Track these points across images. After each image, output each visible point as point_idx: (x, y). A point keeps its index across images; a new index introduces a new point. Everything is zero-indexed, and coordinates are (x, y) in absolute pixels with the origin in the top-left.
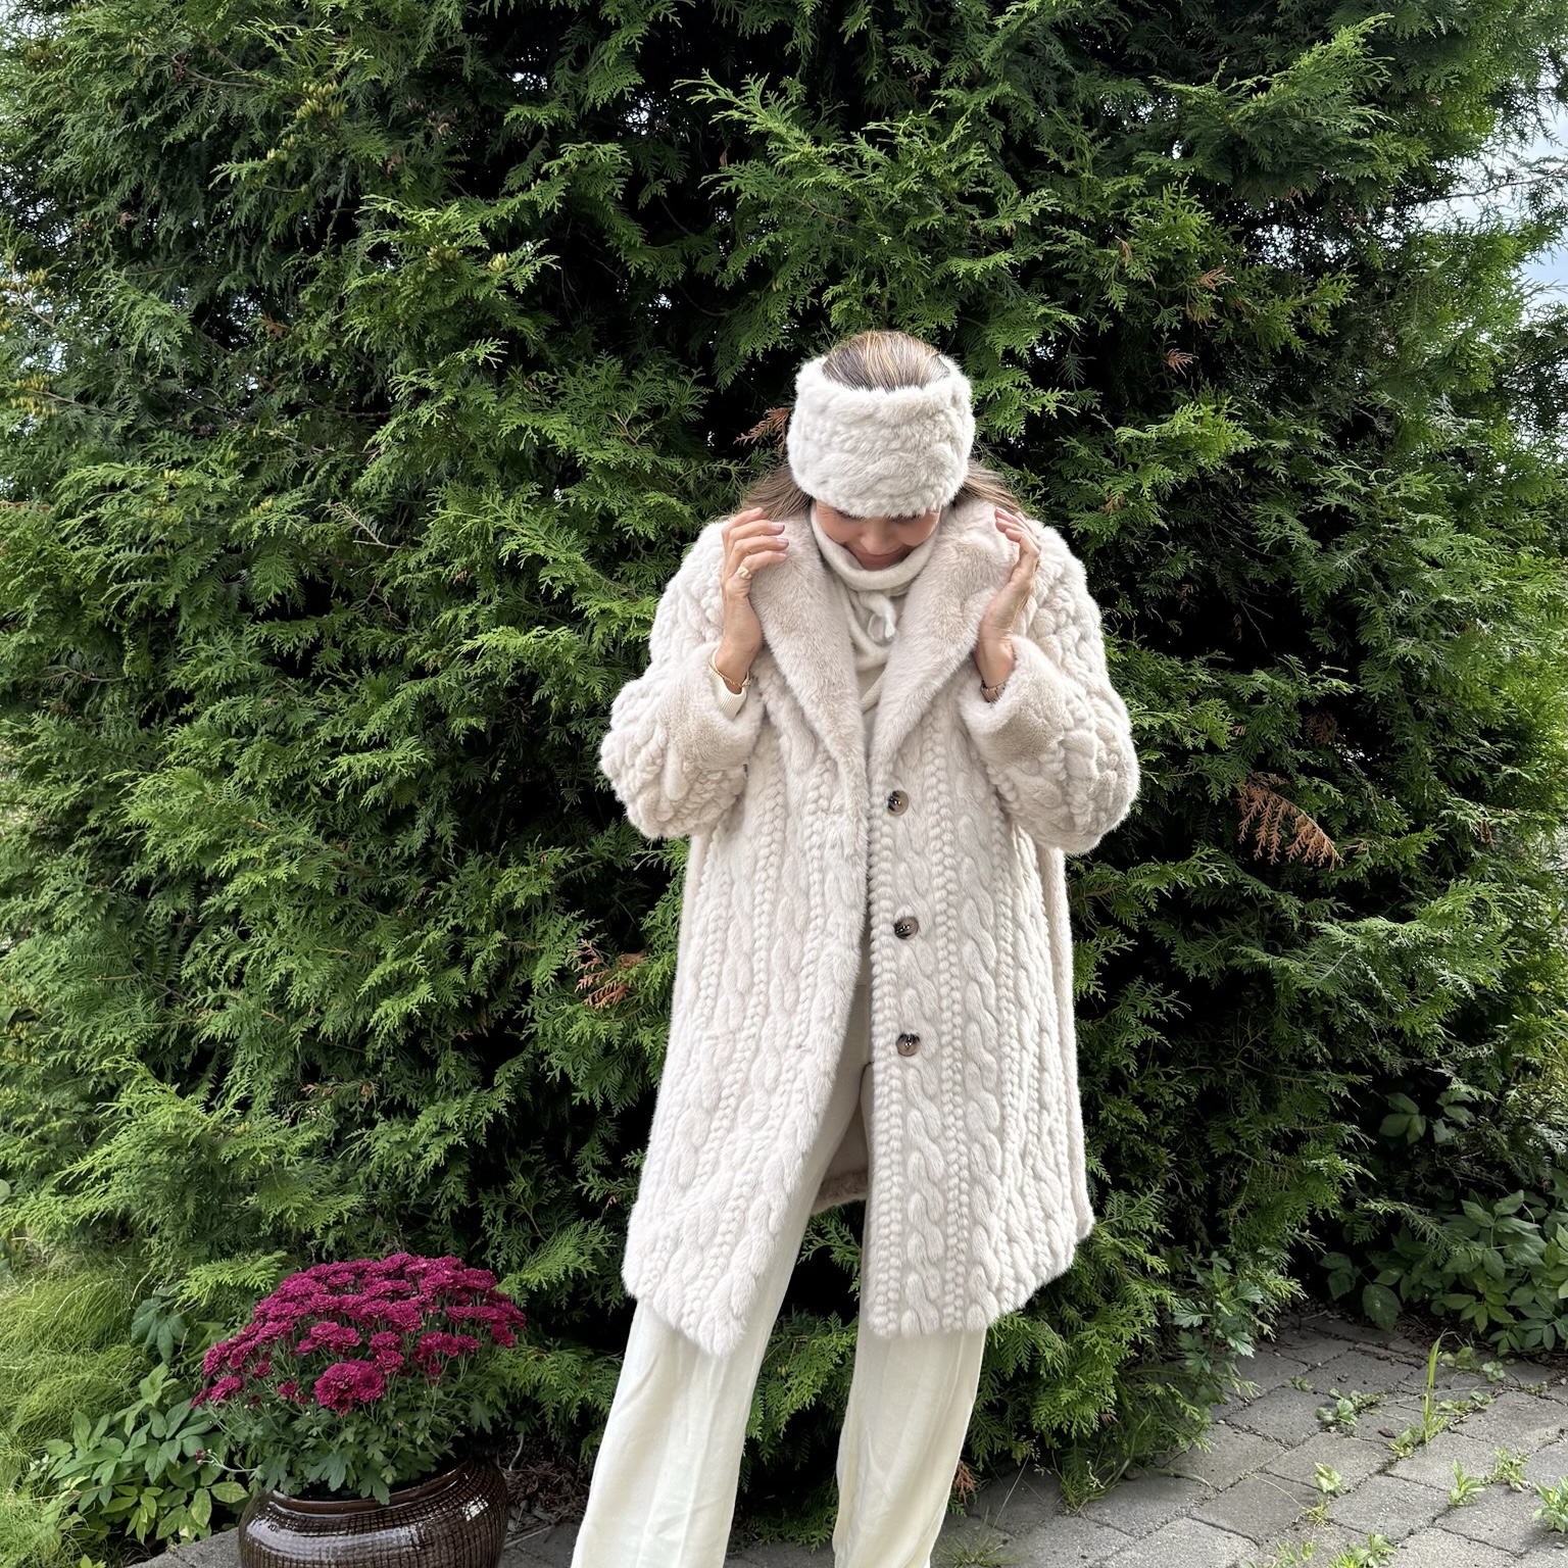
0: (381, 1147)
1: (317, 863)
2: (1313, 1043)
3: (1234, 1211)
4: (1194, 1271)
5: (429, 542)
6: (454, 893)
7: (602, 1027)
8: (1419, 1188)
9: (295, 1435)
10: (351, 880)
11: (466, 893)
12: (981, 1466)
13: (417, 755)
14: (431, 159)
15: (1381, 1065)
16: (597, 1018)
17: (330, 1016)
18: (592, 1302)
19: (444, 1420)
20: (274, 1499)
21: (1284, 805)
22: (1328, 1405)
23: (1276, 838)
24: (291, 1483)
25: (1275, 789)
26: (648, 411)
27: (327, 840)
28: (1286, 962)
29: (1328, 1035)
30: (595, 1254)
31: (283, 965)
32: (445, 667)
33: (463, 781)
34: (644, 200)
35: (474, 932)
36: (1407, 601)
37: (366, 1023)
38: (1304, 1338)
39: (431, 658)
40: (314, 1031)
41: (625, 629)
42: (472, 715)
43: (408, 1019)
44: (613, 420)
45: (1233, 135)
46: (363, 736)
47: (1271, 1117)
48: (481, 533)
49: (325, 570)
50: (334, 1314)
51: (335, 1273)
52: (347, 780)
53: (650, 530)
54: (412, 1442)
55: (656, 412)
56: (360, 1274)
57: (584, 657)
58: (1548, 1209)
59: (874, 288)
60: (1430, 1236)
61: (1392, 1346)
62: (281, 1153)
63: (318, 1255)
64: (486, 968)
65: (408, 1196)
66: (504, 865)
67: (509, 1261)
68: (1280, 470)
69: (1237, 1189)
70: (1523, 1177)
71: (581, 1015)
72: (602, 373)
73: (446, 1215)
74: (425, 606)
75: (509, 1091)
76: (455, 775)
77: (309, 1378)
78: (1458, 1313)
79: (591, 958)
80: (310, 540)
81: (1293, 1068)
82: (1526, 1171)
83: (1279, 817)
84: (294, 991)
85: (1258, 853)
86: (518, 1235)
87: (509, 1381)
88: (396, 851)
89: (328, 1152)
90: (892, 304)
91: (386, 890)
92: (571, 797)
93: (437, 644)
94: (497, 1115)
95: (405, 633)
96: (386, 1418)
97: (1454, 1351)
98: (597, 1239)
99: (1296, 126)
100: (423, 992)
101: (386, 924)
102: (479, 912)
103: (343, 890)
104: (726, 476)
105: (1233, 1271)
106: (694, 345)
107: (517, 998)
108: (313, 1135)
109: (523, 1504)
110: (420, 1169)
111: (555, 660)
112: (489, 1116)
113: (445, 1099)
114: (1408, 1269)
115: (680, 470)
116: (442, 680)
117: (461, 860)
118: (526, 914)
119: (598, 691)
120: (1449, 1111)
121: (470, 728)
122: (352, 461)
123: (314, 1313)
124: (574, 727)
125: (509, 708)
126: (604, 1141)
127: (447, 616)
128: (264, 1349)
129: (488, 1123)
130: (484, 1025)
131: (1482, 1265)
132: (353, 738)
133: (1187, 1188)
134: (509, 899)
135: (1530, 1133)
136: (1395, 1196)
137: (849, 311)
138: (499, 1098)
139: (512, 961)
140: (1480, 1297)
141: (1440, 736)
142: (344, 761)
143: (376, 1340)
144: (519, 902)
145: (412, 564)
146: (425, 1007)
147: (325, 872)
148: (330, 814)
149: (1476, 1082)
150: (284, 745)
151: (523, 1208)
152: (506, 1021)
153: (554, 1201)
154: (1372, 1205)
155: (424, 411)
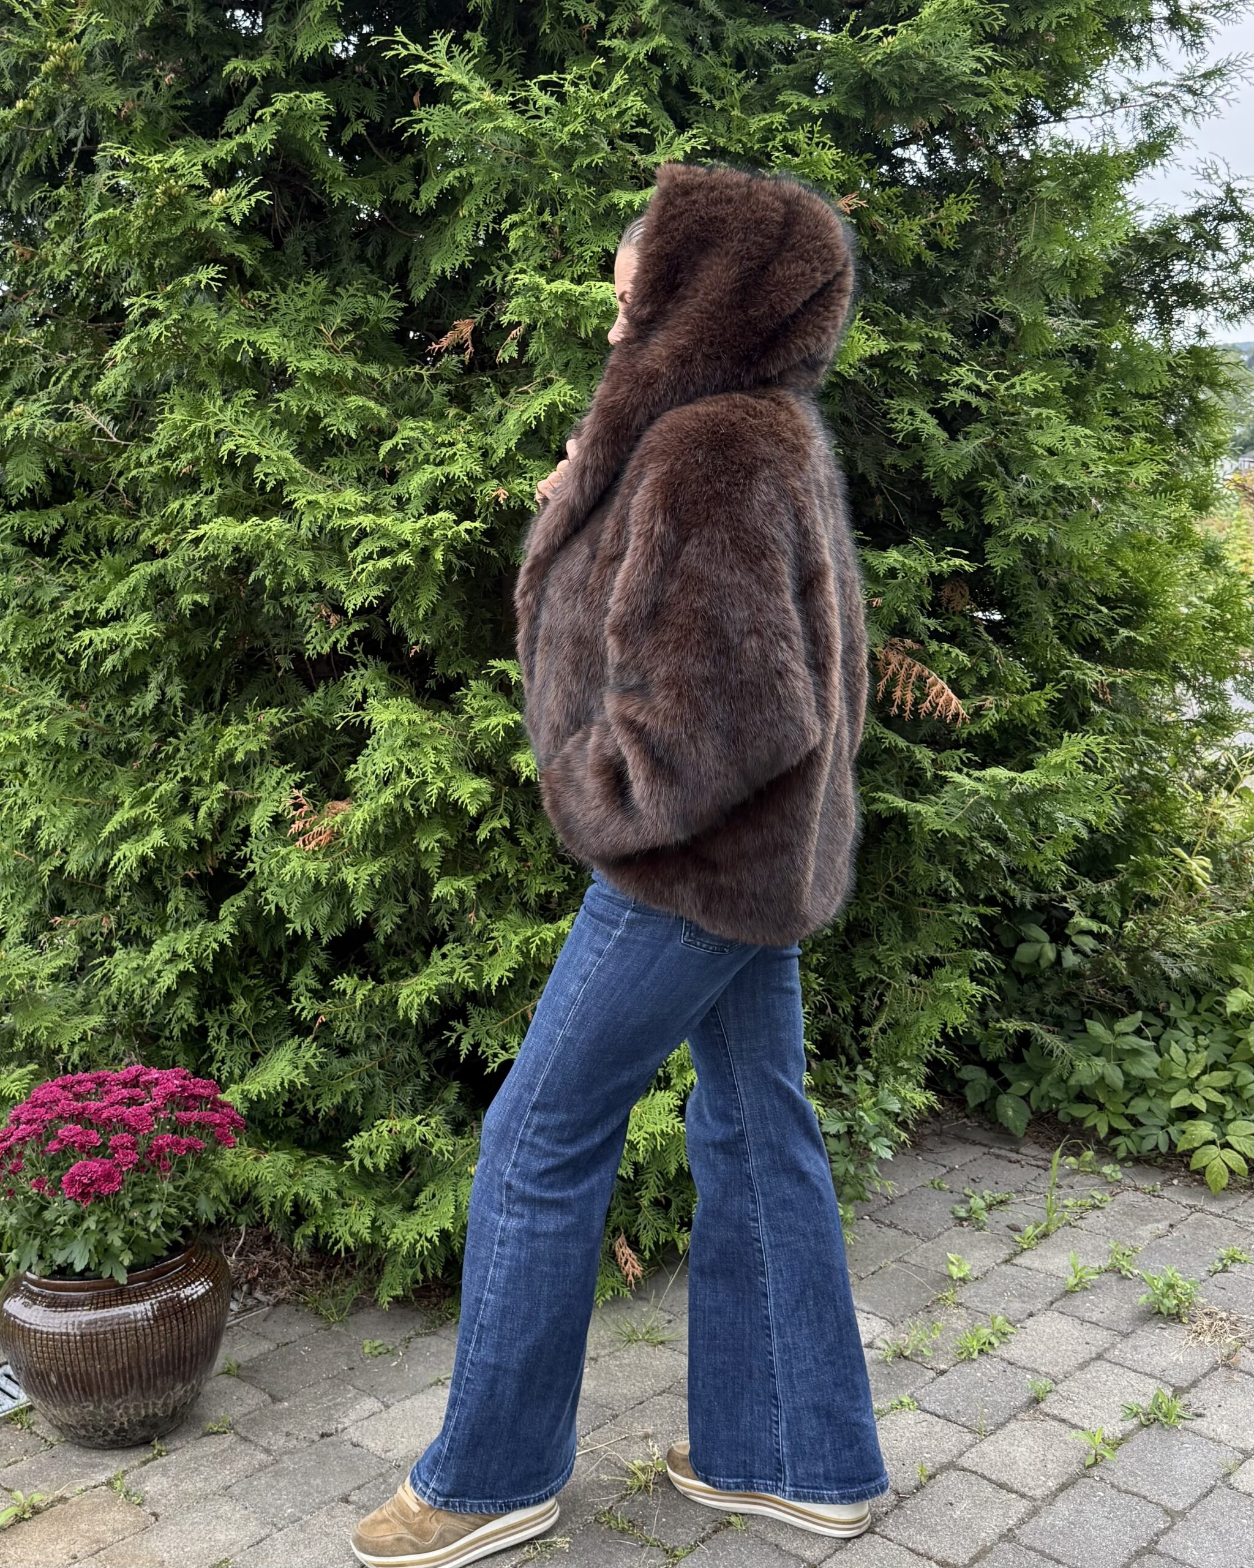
0: (121, 973)
1: (62, 723)
2: (947, 879)
3: (876, 1028)
4: (840, 1083)
5: (159, 439)
6: (182, 748)
7: (311, 867)
8: (1048, 1009)
9: (46, 1223)
10: (92, 737)
11: (193, 747)
12: (647, 1254)
13: (149, 630)
14: (160, 105)
15: (1012, 899)
16: (307, 858)
17: (74, 857)
18: (305, 1109)
19: (173, 1211)
20: (27, 1279)
21: (918, 667)
22: (962, 1202)
23: (909, 698)
24: (42, 1265)
25: (910, 653)
26: (349, 323)
27: (70, 701)
28: (919, 807)
29: (962, 871)
30: (307, 1067)
31: (32, 814)
32: (174, 549)
33: (190, 650)
34: (346, 137)
35: (200, 782)
36: (1028, 484)
37: (106, 863)
38: (944, 1143)
39: (161, 542)
40: (60, 869)
41: (329, 517)
42: (197, 592)
43: (143, 860)
44: (319, 331)
45: (865, 74)
46: (102, 612)
47: (911, 944)
48: (204, 434)
49: (68, 465)
50: (77, 1117)
51: (79, 1082)
52: (89, 651)
53: (351, 429)
54: (146, 1230)
55: (356, 323)
56: (100, 1082)
57: (293, 541)
58: (1164, 1028)
59: (547, 217)
60: (1057, 1052)
61: (1023, 1150)
62: (33, 978)
63: (65, 1068)
64: (210, 815)
65: (143, 1016)
66: (226, 723)
67: (231, 1073)
68: (912, 369)
69: (878, 1008)
70: (1141, 998)
71: (293, 856)
72: (310, 289)
73: (176, 1032)
74: (155, 493)
75: (233, 924)
76: (183, 644)
77: (57, 1173)
78: (1082, 1120)
79: (301, 806)
80: (55, 437)
81: (930, 900)
82: (1145, 994)
83: (913, 679)
84: (44, 836)
85: (895, 710)
86: (241, 1050)
87: (230, 1179)
88: (131, 711)
89: (73, 978)
90: (563, 228)
91: (123, 746)
92: (285, 662)
93: (165, 529)
94: (222, 945)
95: (137, 518)
96: (123, 1209)
97: (1077, 1155)
98: (309, 1054)
99: (921, 66)
100: (157, 837)
101: (124, 775)
102: (204, 765)
103: (85, 745)
104: (419, 378)
105: (875, 1084)
106: (392, 262)
107: (238, 841)
108: (61, 962)
109: (245, 1288)
110: (154, 992)
111: (269, 545)
112: (215, 946)
113: (176, 930)
114: (1038, 1083)
115: (377, 376)
116: (170, 561)
117: (188, 720)
118: (245, 767)
119: (306, 572)
120: (1074, 939)
121: (195, 603)
122: (91, 368)
123: (60, 1117)
124: (286, 601)
125: (230, 585)
126: (316, 968)
127: (175, 506)
128: (18, 1149)
129: (214, 951)
130: (209, 864)
131: (1102, 1078)
132: (93, 611)
133: (835, 1010)
134: (231, 753)
135: (1148, 960)
136: (1025, 1015)
137: (525, 236)
138: (224, 929)
139: (234, 808)
140: (1101, 1107)
141: (1061, 604)
142: (86, 635)
143: (114, 1140)
144: (239, 757)
145: (144, 458)
146: (157, 850)
147: (70, 731)
148: (73, 678)
149: (1094, 916)
150: (33, 617)
151: (244, 1027)
152: (228, 861)
153: (271, 1021)
154: (1004, 1025)
155: (155, 329)
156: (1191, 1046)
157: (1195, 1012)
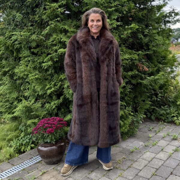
0: (48, 106)
3: (138, 108)
5: (51, 40)
6: (54, 78)
8: (156, 105)
9: (44, 137)
13: (51, 63)
15: (152, 93)
20: (41, 144)
22: (149, 128)
23: (142, 69)
24: (43, 142)
25: (141, 64)
26: (75, 25)
27: (40, 73)
28: (143, 81)
29: (147, 89)
33: (55, 66)
39: (51, 52)
40: (38, 94)
42: (56, 58)
44: (71, 26)
46: (44, 61)
47: (142, 98)
48: (58, 39)
50: (47, 123)
54: (57, 137)
56: (49, 119)
58: (170, 107)
60: (158, 110)
61: (155, 122)
64: (59, 86)
66: (60, 75)
69: (138, 106)
70: (167, 104)
72: (70, 21)
73: (54, 114)
74: (50, 47)
77: (45, 130)
78: (161, 118)
81: (144, 93)
83: (142, 66)
85: (140, 70)
86: (63, 115)
87: (65, 130)
88: (47, 74)
89: (41, 107)
91: (46, 78)
94: (61, 102)
95: (48, 50)
96: (54, 134)
97: (161, 122)
100: (53, 89)
101: (47, 82)
102: (58, 80)
107: (62, 89)
110: (52, 109)
113: (54, 101)
114: (156, 114)
116: (54, 54)
117: (55, 75)
118: (63, 80)
120: (159, 97)
121: (56, 60)
123: (45, 123)
130: (58, 92)
131: (163, 113)
134: (61, 78)
135: (167, 99)
136: (154, 106)
138: (61, 100)
139: (62, 85)
140: (163, 116)
141: (157, 58)
143: (52, 126)
145: (49, 42)
146: (53, 91)
147: (40, 76)
149: (161, 94)
150: (34, 62)
151: (63, 112)
152: (61, 92)
153: (66, 111)
154: (152, 107)
155: (52, 26)
156: (173, 109)
157: (173, 105)
